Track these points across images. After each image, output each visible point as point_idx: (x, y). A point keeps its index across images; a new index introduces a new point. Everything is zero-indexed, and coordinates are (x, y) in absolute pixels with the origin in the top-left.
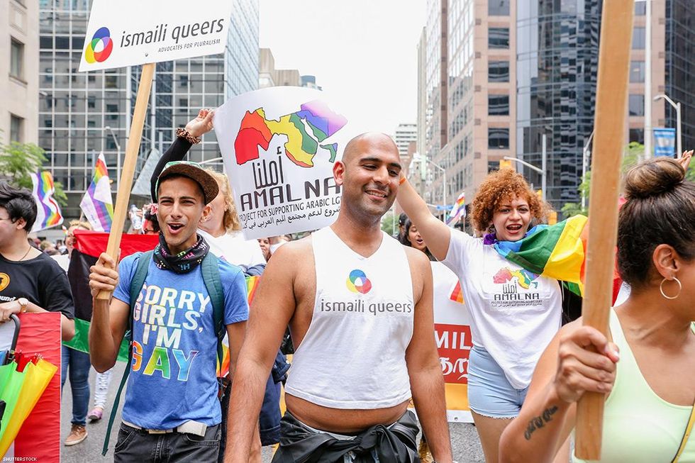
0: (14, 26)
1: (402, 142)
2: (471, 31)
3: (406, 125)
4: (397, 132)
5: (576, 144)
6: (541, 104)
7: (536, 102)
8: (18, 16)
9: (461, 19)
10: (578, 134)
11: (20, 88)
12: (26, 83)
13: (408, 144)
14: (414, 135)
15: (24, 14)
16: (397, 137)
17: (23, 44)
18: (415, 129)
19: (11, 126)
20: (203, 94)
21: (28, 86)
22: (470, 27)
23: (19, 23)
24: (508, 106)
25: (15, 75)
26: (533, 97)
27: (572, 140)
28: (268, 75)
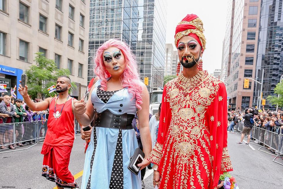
0: (80, 35)
1: (216, 74)
2: (240, 45)
3: (217, 70)
4: (214, 72)
5: (278, 77)
6: (266, 62)
7: (264, 61)
8: (82, 31)
9: (237, 41)
10: (279, 74)
11: (82, 55)
12: (84, 53)
13: (218, 76)
14: (220, 73)
15: (84, 31)
16: (214, 74)
17: (84, 41)
18: (220, 71)
19: (79, 67)
20: (145, 57)
21: (85, 54)
22: (240, 44)
23: (82, 34)
24: (253, 63)
25: (81, 51)
26: (263, 59)
27: (277, 75)
28: (171, 53)
